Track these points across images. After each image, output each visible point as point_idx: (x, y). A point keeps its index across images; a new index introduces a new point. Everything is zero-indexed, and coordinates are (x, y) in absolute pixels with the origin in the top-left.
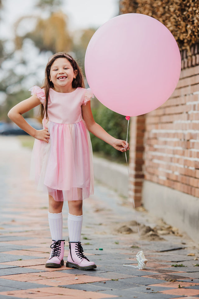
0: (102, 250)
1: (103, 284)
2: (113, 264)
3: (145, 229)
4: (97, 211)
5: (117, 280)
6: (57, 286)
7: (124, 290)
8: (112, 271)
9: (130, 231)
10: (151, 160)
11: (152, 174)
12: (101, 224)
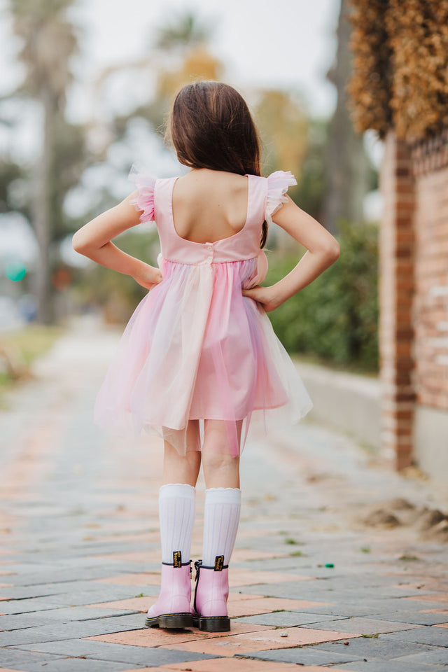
0: (331, 566)
1: (343, 646)
2: (361, 598)
3: (428, 516)
4: (313, 479)
5: (376, 637)
6: (233, 655)
7: (395, 659)
8: (361, 614)
9: (392, 521)
10: (432, 359)
11: (436, 391)
12: (323, 509)
